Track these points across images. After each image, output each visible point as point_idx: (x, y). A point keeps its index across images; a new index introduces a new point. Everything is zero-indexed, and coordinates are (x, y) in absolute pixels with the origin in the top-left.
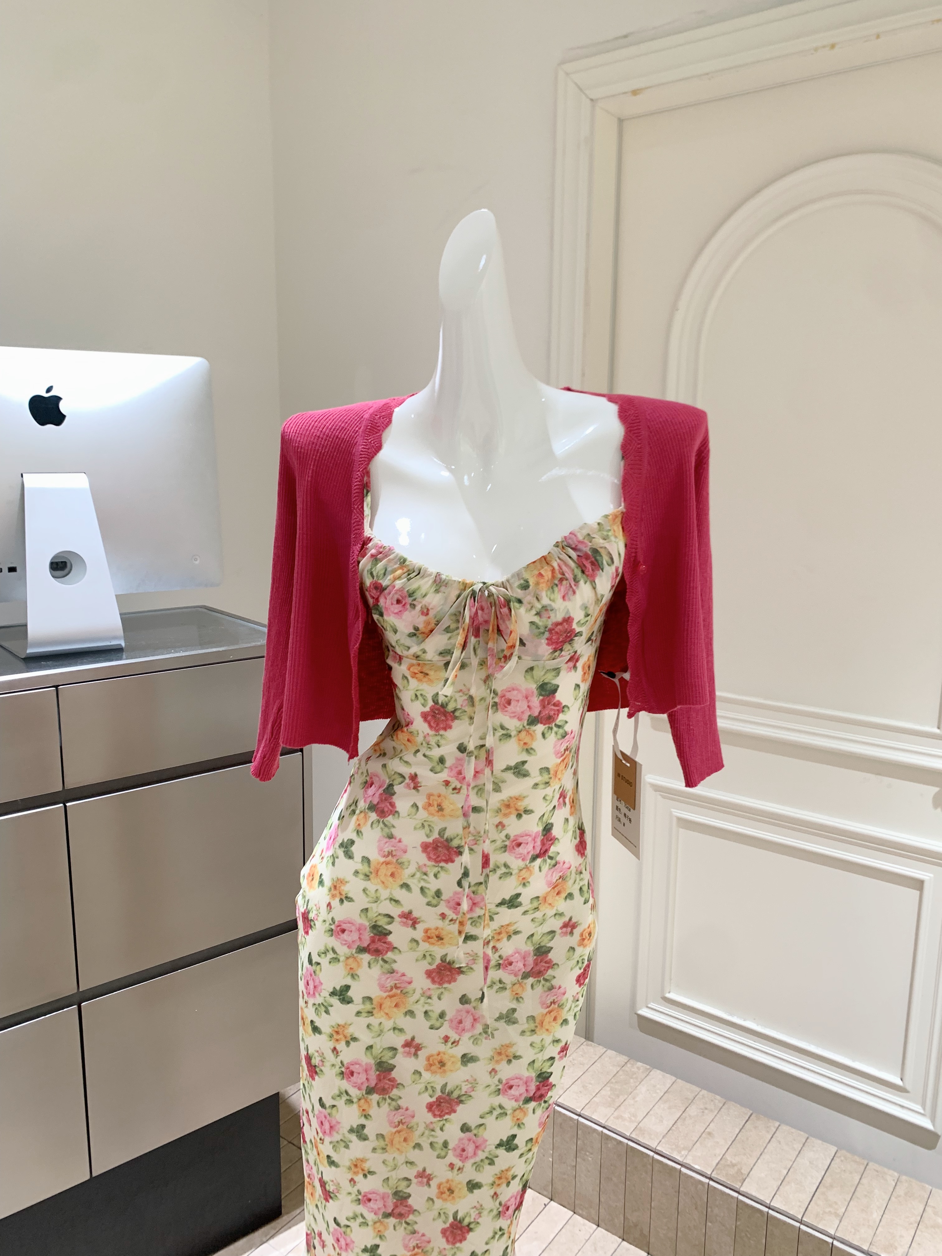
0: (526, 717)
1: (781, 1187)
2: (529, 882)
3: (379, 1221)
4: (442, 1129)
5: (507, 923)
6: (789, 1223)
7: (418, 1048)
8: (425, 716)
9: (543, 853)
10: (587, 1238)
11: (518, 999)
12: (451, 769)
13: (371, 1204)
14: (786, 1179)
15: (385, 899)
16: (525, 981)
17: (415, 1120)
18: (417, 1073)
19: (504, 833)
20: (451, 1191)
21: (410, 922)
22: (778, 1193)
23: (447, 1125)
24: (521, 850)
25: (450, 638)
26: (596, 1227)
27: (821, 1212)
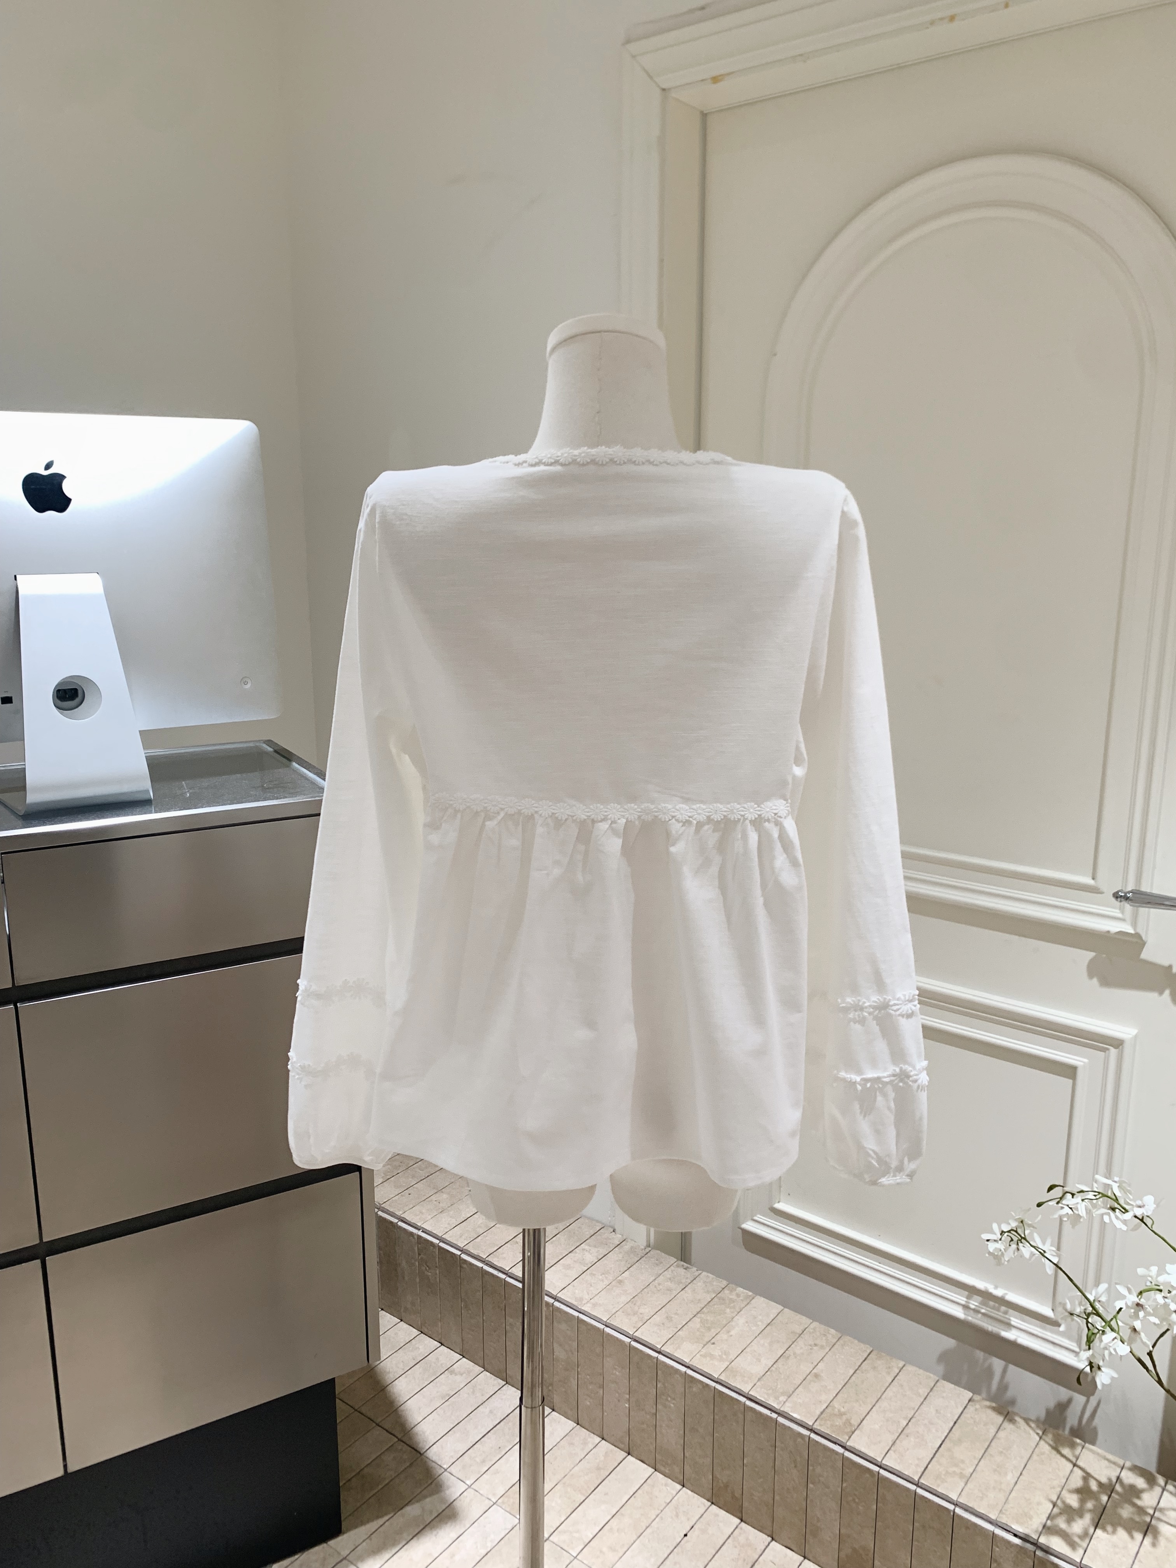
1: (897, 1441)
6: (903, 1486)
10: (668, 1501)
14: (905, 1431)
22: (892, 1448)
26: (680, 1487)
27: (944, 1473)
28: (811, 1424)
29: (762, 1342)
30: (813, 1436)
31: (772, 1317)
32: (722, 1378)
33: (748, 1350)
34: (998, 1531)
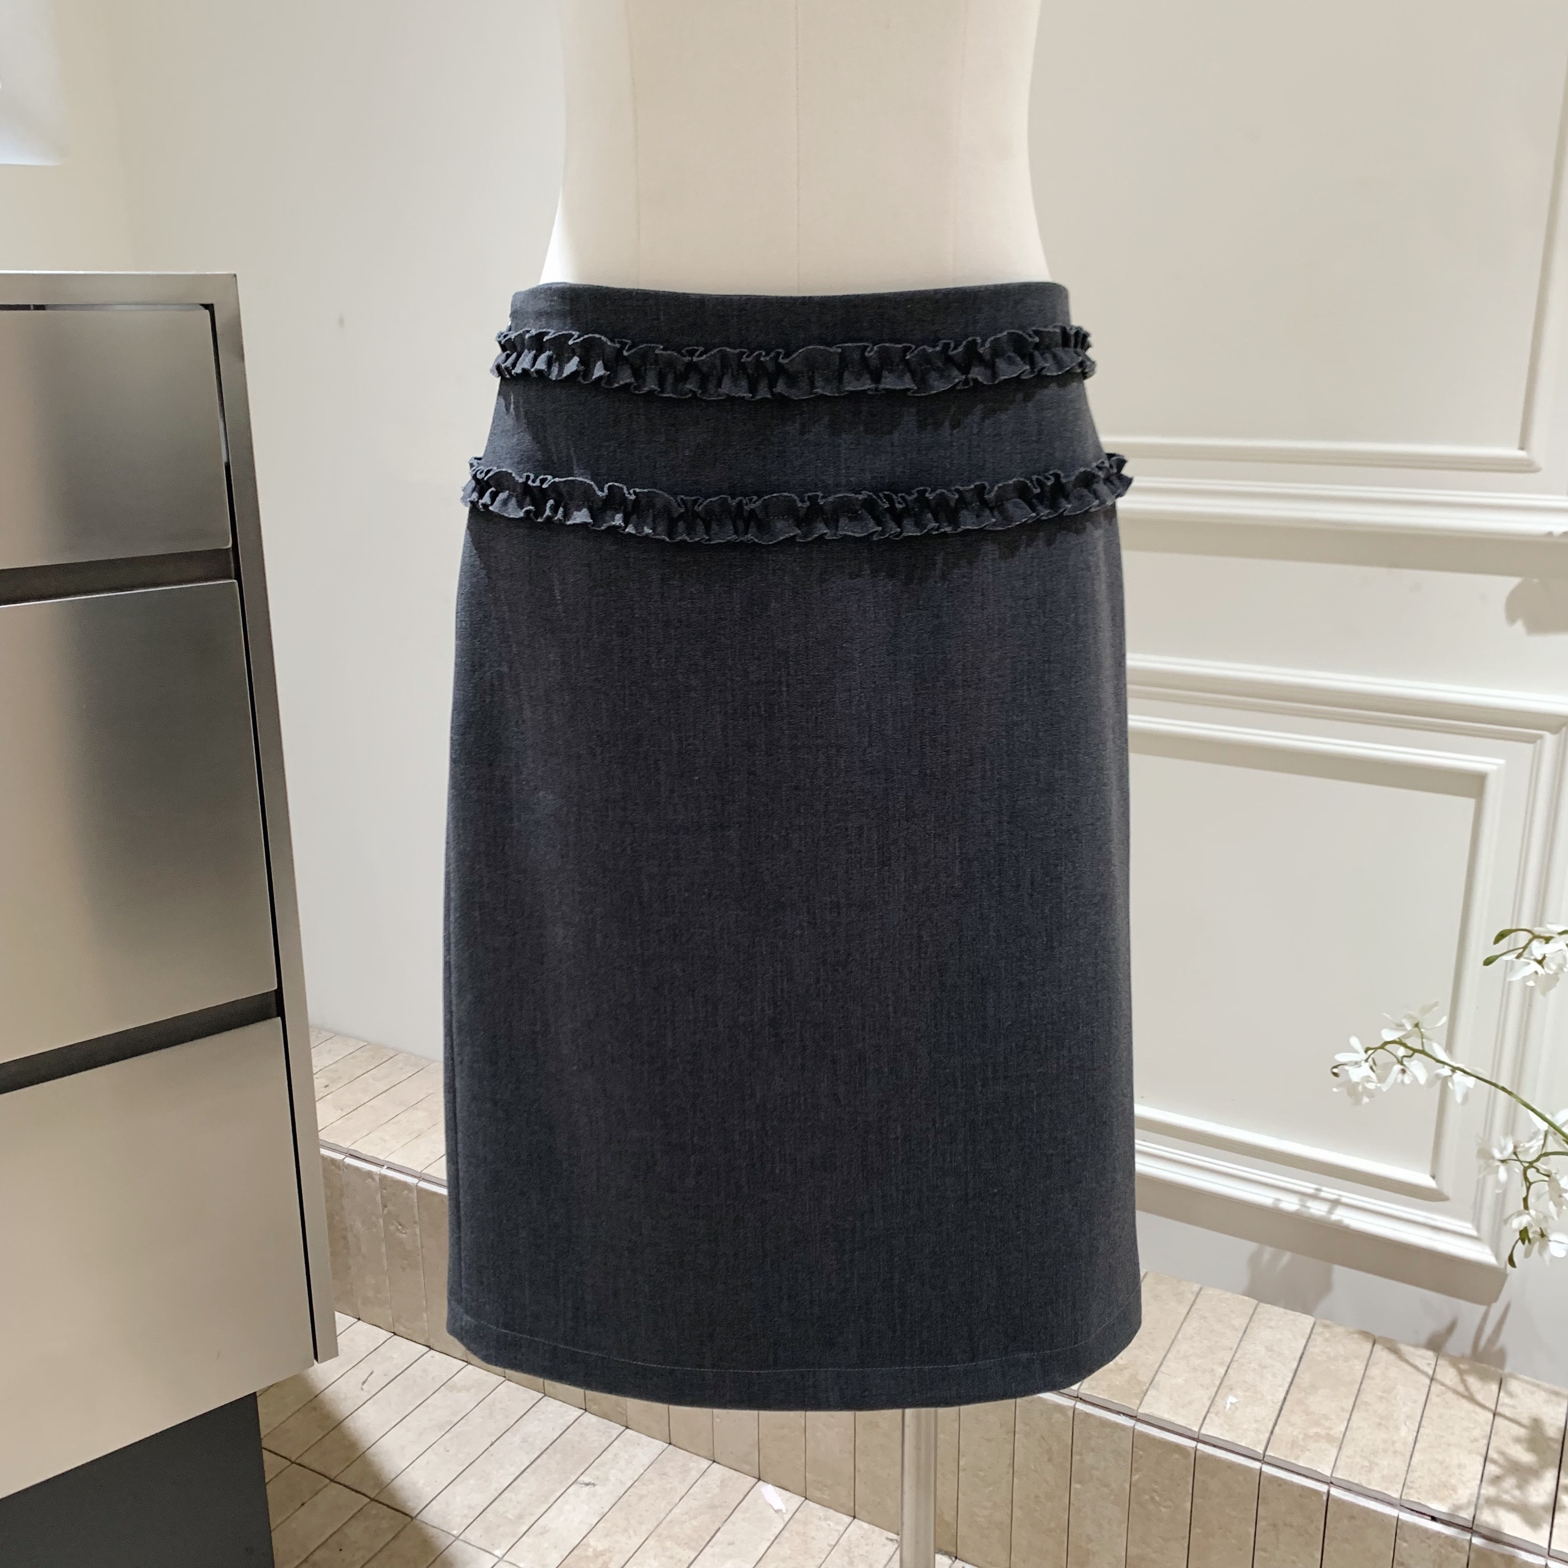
1: (1217, 1399)
6: (1240, 1465)
10: (833, 1543)
14: (1225, 1383)
22: (1211, 1410)
26: (851, 1518)
27: (1301, 1437)
34: (1406, 1517)
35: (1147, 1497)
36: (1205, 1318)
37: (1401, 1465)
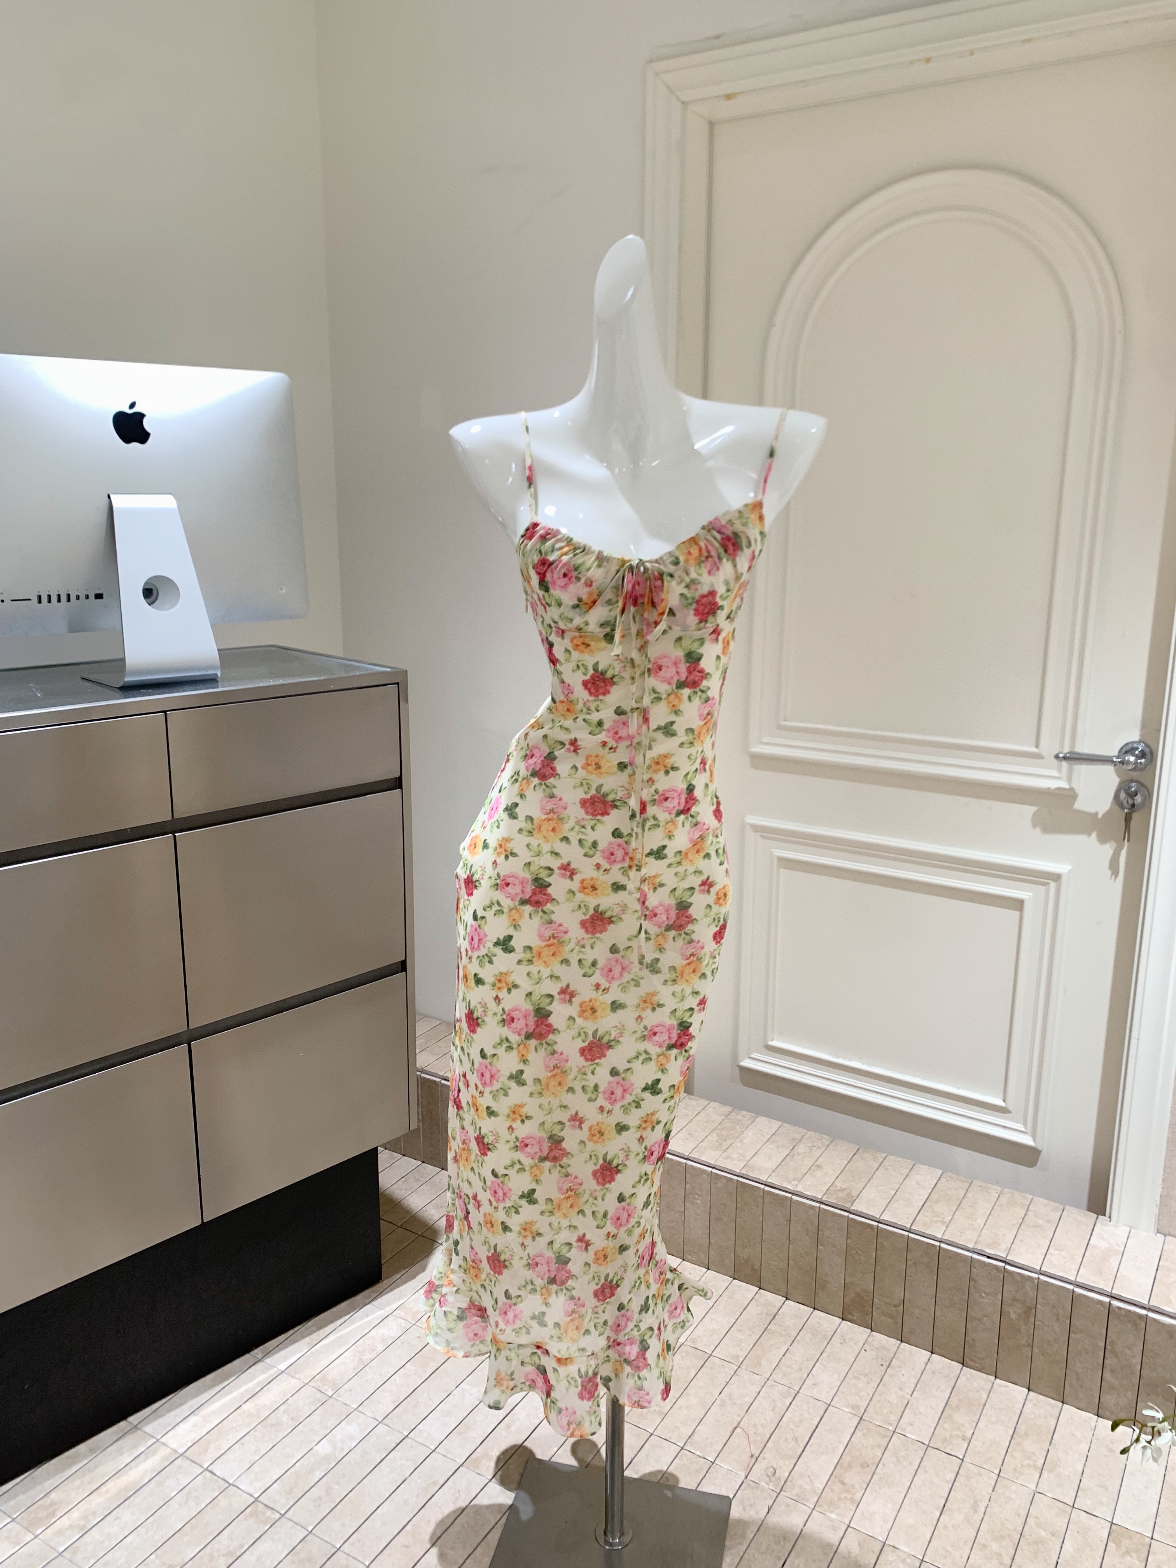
0: (674, 681)
1: (889, 1205)
2: (673, 836)
3: (536, 1165)
4: (593, 1073)
5: (654, 874)
6: (899, 1233)
7: (572, 995)
8: (585, 684)
9: (685, 811)
11: (661, 949)
12: (608, 730)
13: (528, 1149)
14: (895, 1198)
15: (547, 852)
16: (668, 933)
17: (569, 1064)
18: (571, 1018)
19: (653, 788)
20: (601, 1133)
21: (568, 873)
22: (887, 1209)
23: (598, 1069)
24: (668, 804)
25: (610, 611)
27: (928, 1222)
28: (820, 1197)
29: (770, 1146)
30: (822, 1206)
31: (775, 1129)
32: (743, 1172)
33: (759, 1152)
34: (975, 1256)
35: (854, 1252)
36: (887, 1169)
37: (976, 1234)
